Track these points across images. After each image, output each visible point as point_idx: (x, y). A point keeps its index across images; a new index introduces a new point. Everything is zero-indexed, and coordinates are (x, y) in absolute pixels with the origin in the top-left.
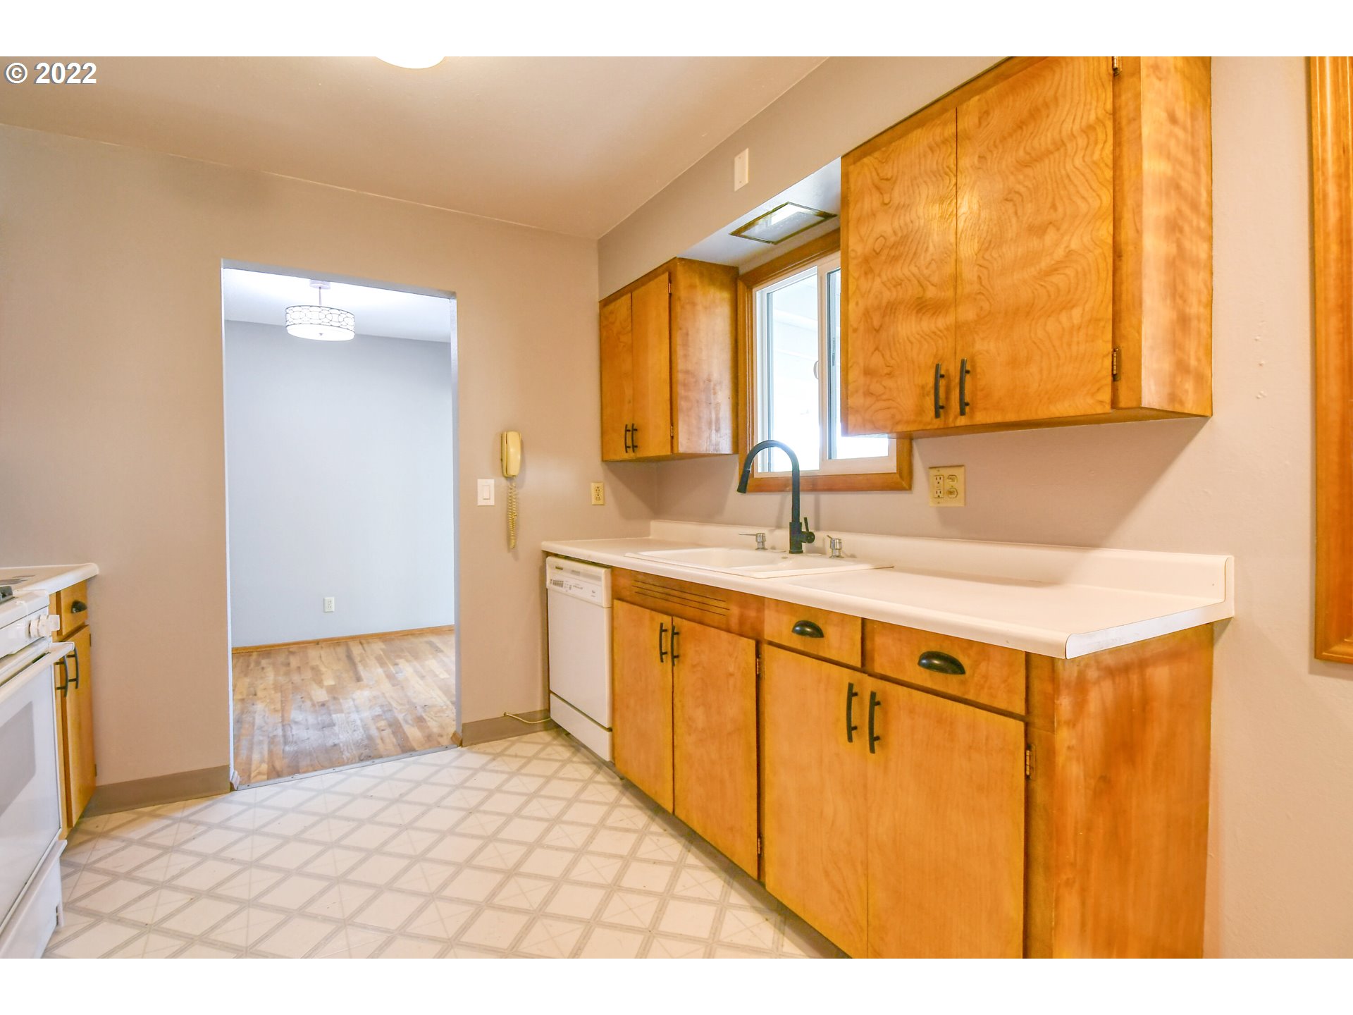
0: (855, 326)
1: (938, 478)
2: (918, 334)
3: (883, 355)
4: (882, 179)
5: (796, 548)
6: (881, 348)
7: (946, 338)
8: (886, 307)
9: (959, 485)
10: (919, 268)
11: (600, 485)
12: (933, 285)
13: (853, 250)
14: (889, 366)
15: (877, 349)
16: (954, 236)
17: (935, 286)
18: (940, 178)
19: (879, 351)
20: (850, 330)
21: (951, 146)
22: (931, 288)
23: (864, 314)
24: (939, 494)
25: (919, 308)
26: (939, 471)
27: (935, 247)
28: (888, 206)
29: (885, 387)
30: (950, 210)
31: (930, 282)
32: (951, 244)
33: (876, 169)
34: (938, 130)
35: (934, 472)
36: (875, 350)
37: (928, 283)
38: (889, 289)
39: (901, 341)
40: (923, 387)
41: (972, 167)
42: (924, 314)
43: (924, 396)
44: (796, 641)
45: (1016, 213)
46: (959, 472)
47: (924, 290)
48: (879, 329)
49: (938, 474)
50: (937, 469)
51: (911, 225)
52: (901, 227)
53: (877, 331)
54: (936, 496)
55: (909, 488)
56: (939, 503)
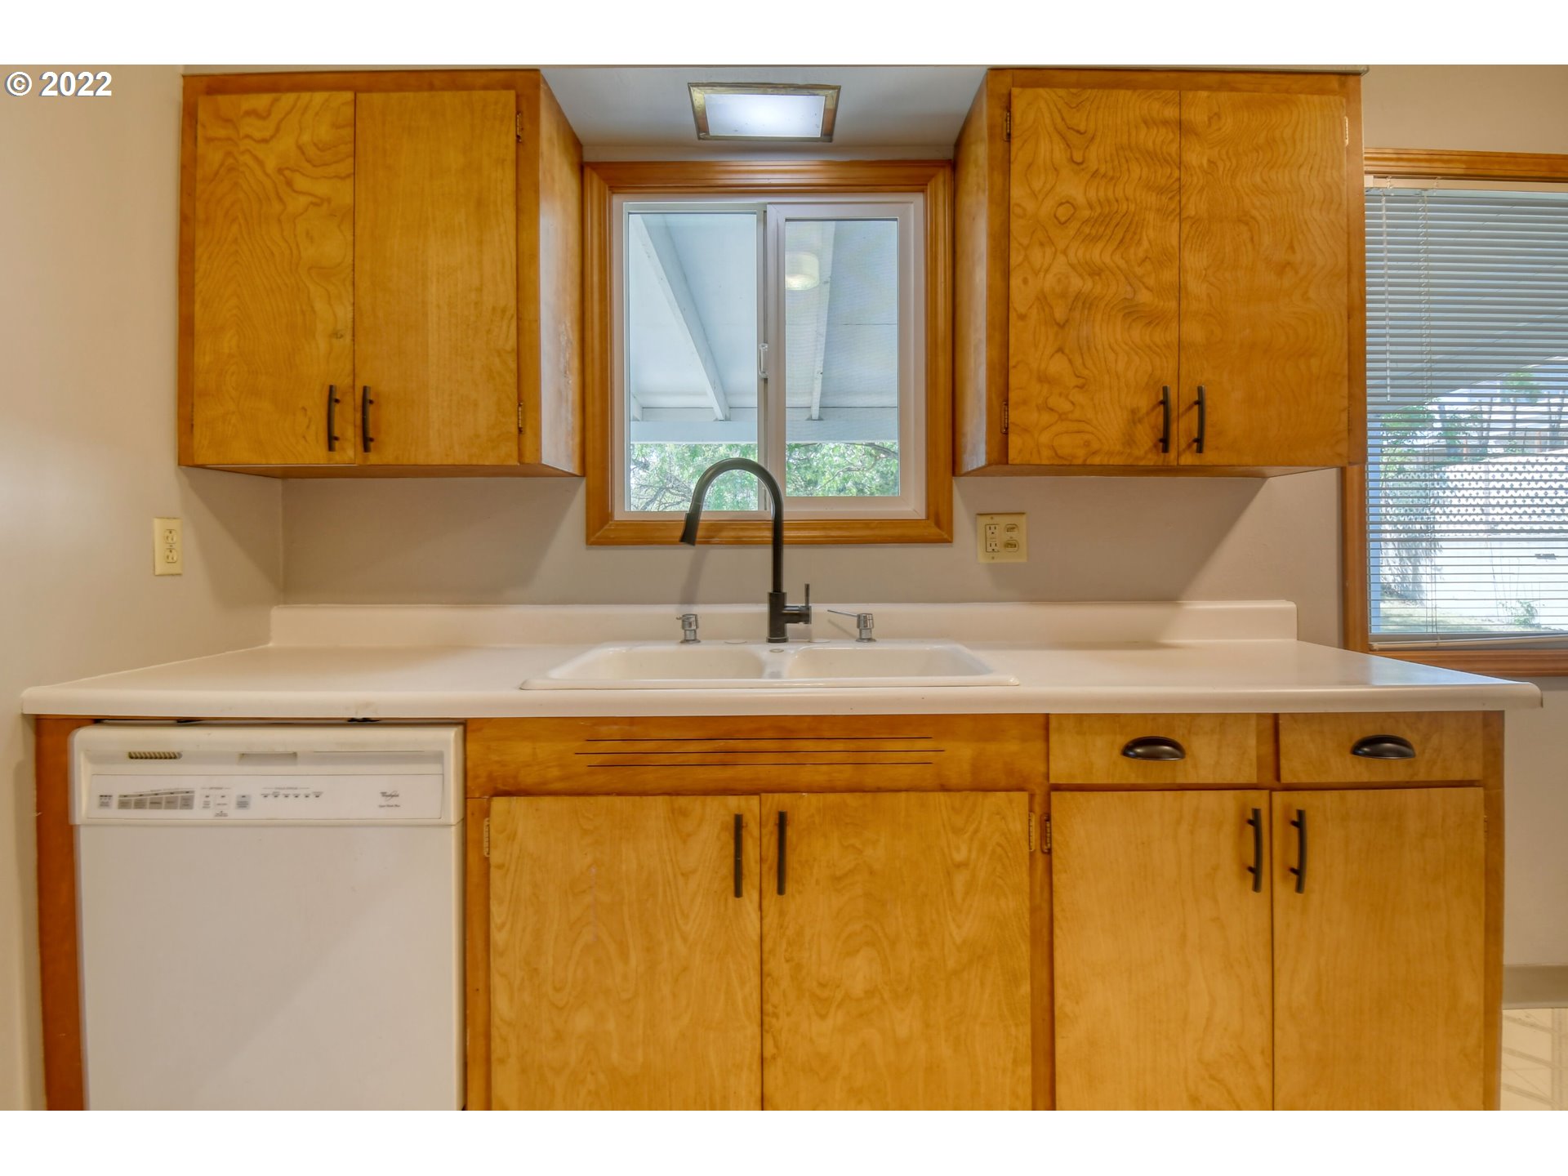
0: (1022, 310)
1: (992, 527)
2: (1126, 344)
3: (1070, 361)
4: (1069, 128)
5: (777, 634)
6: (1067, 351)
7: (1166, 357)
8: (1077, 298)
9: (1020, 536)
10: (1127, 262)
11: (175, 524)
12: (1147, 288)
13: (1019, 205)
14: (1078, 377)
15: (1060, 350)
16: (1177, 239)
17: (1151, 291)
18: (1158, 163)
19: (1063, 352)
20: (1013, 316)
21: (1173, 132)
22: (1144, 291)
23: (1038, 298)
24: (993, 547)
25: (1127, 311)
26: (992, 518)
27: (1150, 243)
28: (1082, 167)
29: (1073, 403)
30: (1173, 206)
31: (1143, 283)
32: (1172, 247)
33: (1059, 111)
34: (1156, 106)
35: (986, 520)
36: (1057, 351)
37: (1141, 285)
38: (1081, 276)
39: (1099, 347)
40: (1133, 412)
41: (1199, 167)
42: (1134, 320)
43: (1134, 423)
44: (1130, 771)
45: (1252, 239)
46: (1022, 521)
47: (1135, 292)
48: (1064, 325)
49: (991, 522)
50: (990, 516)
51: (1116, 204)
52: (1099, 201)
53: (1062, 326)
54: (990, 549)
55: (948, 541)
56: (993, 558)
